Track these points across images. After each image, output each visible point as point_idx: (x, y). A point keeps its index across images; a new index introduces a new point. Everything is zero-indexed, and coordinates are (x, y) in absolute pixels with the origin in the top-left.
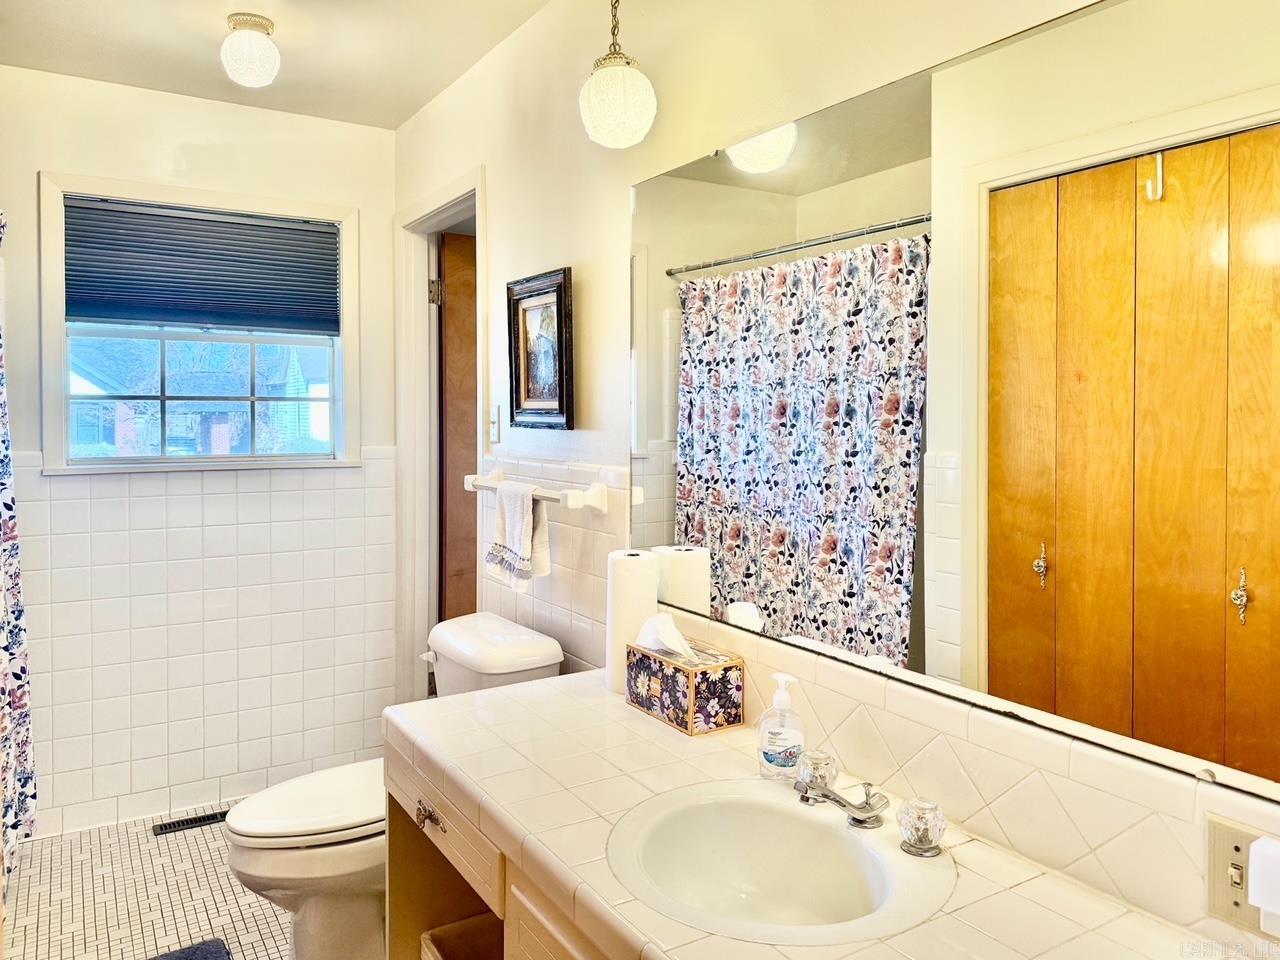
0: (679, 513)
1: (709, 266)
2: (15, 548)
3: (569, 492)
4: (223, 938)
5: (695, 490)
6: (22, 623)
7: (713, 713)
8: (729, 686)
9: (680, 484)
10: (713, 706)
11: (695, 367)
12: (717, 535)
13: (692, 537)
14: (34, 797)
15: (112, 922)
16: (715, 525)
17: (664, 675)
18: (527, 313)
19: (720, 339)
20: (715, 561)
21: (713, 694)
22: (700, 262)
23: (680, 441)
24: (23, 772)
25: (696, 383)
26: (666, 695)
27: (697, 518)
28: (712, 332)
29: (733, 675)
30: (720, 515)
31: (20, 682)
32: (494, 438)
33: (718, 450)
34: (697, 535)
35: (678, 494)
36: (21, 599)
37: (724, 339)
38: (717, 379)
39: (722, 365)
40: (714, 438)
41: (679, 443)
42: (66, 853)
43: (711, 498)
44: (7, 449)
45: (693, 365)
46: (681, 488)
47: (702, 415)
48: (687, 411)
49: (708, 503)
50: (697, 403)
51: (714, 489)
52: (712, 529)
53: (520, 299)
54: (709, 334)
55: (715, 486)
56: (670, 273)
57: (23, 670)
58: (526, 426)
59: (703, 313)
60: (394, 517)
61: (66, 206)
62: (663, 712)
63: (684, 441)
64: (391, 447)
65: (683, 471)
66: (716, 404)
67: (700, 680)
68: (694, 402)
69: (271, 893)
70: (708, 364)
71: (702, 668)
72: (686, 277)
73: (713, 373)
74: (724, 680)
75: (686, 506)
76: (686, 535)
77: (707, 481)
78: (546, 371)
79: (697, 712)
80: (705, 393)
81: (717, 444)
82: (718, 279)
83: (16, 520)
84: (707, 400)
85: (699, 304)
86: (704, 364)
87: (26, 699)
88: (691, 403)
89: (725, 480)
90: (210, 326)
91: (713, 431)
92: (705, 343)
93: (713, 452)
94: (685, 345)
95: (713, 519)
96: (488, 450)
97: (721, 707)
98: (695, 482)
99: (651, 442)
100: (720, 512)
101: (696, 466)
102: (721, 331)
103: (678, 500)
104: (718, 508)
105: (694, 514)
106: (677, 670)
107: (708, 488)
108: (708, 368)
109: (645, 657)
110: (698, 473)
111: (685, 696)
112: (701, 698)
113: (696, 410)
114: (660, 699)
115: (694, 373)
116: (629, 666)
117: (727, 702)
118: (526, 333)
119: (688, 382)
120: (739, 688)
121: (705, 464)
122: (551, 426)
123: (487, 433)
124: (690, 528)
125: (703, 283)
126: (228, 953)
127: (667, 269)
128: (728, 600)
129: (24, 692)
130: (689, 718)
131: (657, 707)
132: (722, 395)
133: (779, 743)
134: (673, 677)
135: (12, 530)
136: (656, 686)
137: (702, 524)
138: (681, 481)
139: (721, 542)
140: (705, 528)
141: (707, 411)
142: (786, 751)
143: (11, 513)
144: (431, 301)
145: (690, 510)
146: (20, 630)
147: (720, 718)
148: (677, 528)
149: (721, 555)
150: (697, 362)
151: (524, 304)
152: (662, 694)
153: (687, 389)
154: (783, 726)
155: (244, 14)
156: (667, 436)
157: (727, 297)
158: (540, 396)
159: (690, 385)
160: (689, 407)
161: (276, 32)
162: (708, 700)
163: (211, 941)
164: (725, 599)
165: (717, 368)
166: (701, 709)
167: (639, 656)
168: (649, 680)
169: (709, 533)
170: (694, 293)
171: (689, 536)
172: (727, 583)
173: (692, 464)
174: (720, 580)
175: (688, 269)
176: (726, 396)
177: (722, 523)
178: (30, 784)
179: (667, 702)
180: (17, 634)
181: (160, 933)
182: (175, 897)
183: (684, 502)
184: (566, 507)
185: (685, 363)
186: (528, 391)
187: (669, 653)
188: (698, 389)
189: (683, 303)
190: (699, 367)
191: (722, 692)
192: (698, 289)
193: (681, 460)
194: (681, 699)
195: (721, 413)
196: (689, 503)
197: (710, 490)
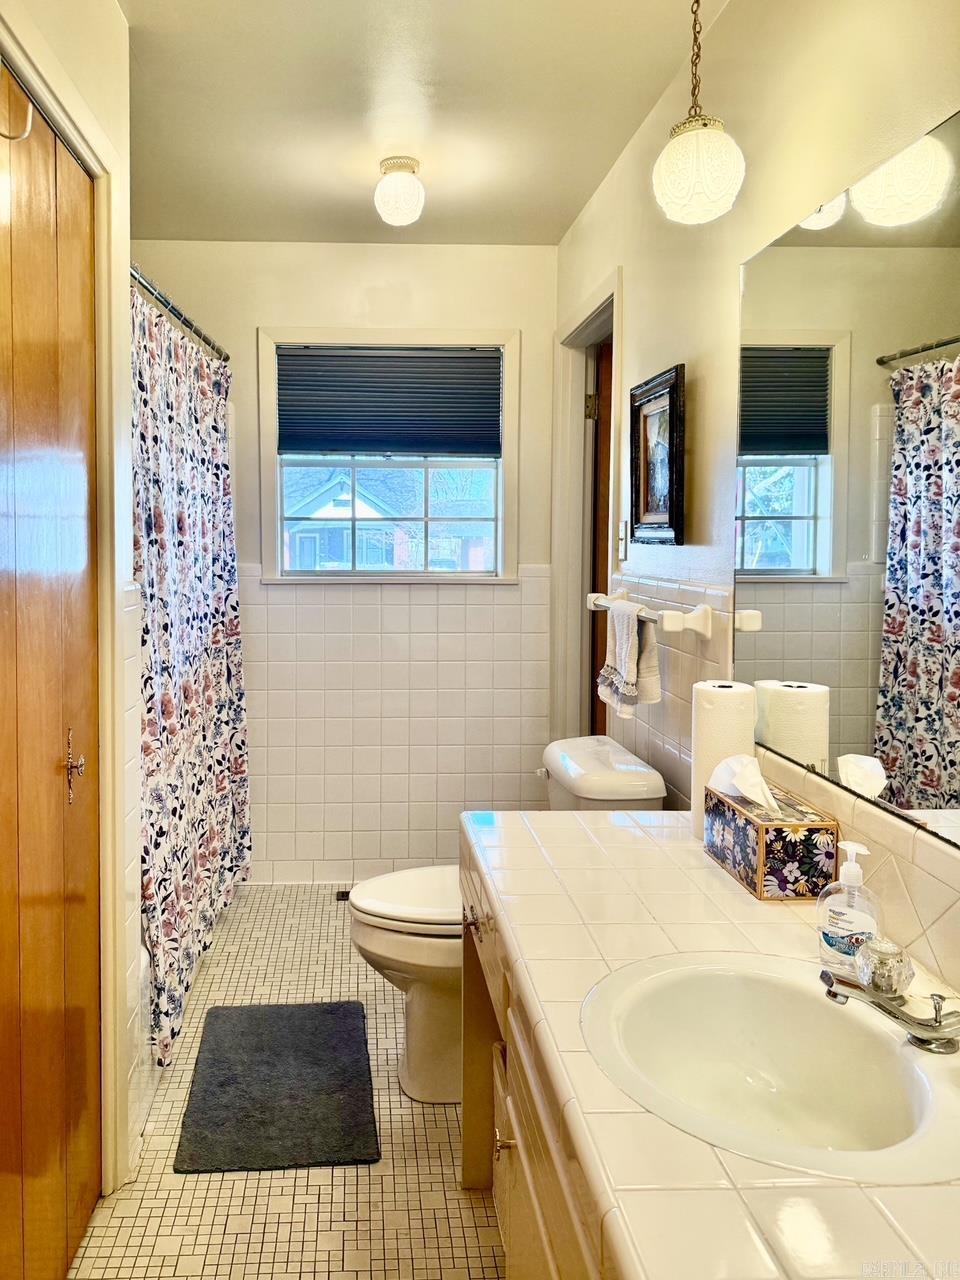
0: (886, 650)
1: (930, 348)
2: (238, 642)
3: (666, 612)
4: (364, 1002)
5: (909, 622)
6: (243, 704)
7: (791, 879)
8: (815, 851)
9: (889, 615)
10: (792, 870)
11: (911, 473)
12: (936, 679)
13: (904, 680)
14: (249, 848)
15: (288, 966)
16: (933, 668)
17: (736, 826)
18: (649, 420)
19: (943, 437)
20: (932, 712)
21: (792, 858)
22: (918, 345)
23: (889, 563)
24: (242, 826)
25: (911, 492)
26: (738, 849)
27: (910, 657)
28: (932, 429)
29: (820, 839)
30: (940, 656)
31: (241, 752)
32: (621, 556)
33: (938, 575)
34: (909, 678)
35: (885, 627)
36: (242, 684)
37: (947, 437)
38: (939, 487)
39: (946, 468)
40: (934, 559)
41: (888, 565)
42: (271, 901)
43: (927, 634)
44: (233, 561)
45: (908, 470)
46: (890, 620)
47: (918, 532)
48: (900, 526)
49: (924, 639)
50: (912, 517)
51: (933, 623)
52: (929, 672)
53: (641, 405)
54: (928, 432)
55: (934, 619)
56: (881, 362)
57: (243, 742)
58: (643, 542)
59: (921, 406)
60: (548, 634)
61: (279, 355)
62: (735, 867)
63: (894, 562)
64: (547, 566)
65: (893, 599)
66: (936, 517)
67: (773, 838)
68: (909, 516)
69: (386, 971)
70: (927, 468)
71: (777, 823)
72: (901, 364)
73: (933, 479)
74: (808, 843)
75: (896, 642)
76: (896, 677)
77: (922, 613)
78: (661, 482)
79: (769, 874)
80: (923, 502)
81: (937, 567)
82: (942, 363)
83: (239, 619)
84: (924, 512)
85: (916, 395)
86: (922, 468)
87: (245, 767)
88: (905, 517)
89: (947, 612)
90: (389, 453)
91: (932, 551)
92: (923, 442)
93: (931, 577)
94: (897, 446)
95: (931, 660)
96: (617, 567)
97: (803, 873)
98: (908, 613)
99: (851, 565)
100: (941, 651)
101: (910, 594)
102: (944, 427)
103: (885, 635)
104: (937, 646)
105: (906, 653)
106: (748, 822)
107: (923, 622)
108: (926, 473)
109: (721, 802)
110: (913, 602)
111: (754, 853)
112: (774, 858)
113: (910, 525)
114: (732, 852)
115: (910, 480)
116: (706, 810)
117: (809, 867)
118: (646, 440)
119: (901, 491)
120: (829, 855)
121: (921, 591)
122: (663, 542)
123: (617, 550)
124: (901, 670)
125: (921, 370)
126: (364, 1017)
127: (877, 357)
128: (947, 761)
129: (243, 761)
130: (759, 878)
131: (730, 861)
132: (944, 507)
133: (841, 924)
134: (744, 829)
135: (236, 627)
136: (730, 838)
137: (915, 664)
138: (889, 612)
139: (941, 688)
140: (919, 671)
141: (924, 526)
142: (851, 936)
143: (236, 614)
144: (587, 416)
145: (902, 648)
146: (242, 709)
147: (802, 886)
148: (882, 668)
149: (940, 705)
150: (913, 466)
151: (646, 410)
152: (734, 847)
153: (899, 499)
154: (851, 907)
155: (391, 158)
156: (874, 556)
157: (953, 383)
158: (656, 510)
159: (904, 495)
160: (903, 521)
161: (422, 170)
162: (785, 863)
163: (354, 1002)
164: (944, 760)
165: (939, 473)
166: (773, 872)
167: (715, 801)
168: (724, 830)
169: (924, 678)
170: (910, 383)
171: (900, 679)
172: (946, 741)
173: (905, 591)
174: (938, 736)
175: (904, 354)
176: (949, 507)
177: (942, 665)
178: (247, 838)
179: (739, 857)
180: (240, 712)
181: (319, 984)
182: (338, 957)
183: (893, 637)
184: (662, 629)
185: (898, 468)
186: (647, 504)
187: (745, 802)
188: (913, 500)
189: (897, 396)
190: (915, 472)
191: (803, 856)
192: (915, 377)
193: (890, 585)
194: (751, 856)
195: (944, 529)
196: (900, 639)
197: (927, 625)
